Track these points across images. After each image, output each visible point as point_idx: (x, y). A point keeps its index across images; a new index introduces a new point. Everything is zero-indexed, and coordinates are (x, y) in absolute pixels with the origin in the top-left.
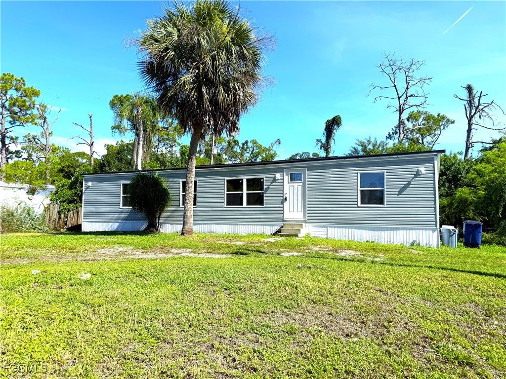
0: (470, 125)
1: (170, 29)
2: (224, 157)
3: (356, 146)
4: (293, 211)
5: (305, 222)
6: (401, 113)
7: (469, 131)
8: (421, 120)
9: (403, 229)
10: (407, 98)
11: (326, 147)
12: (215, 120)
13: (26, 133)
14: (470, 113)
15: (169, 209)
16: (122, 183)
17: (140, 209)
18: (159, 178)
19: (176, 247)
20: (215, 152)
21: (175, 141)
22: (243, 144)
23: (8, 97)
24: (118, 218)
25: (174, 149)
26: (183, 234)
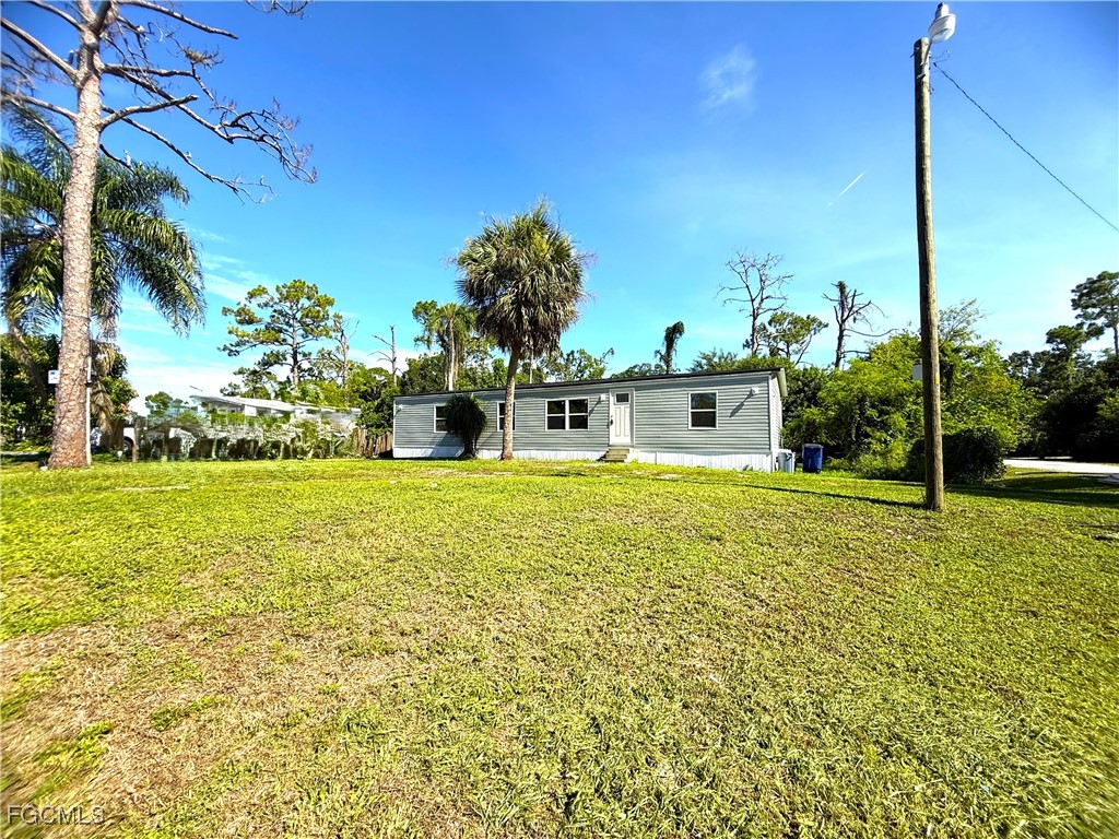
0: (841, 331)
1: (489, 250)
2: (545, 370)
3: (699, 359)
4: (619, 435)
5: (632, 446)
6: (755, 319)
7: (841, 338)
8: (786, 324)
9: (735, 453)
10: (762, 300)
11: (667, 358)
12: (535, 341)
13: (320, 348)
14: (842, 316)
15: (485, 434)
16: (435, 405)
17: (456, 433)
18: (475, 400)
19: (498, 470)
20: (534, 366)
21: (486, 353)
22: (569, 355)
23: (299, 306)
24: (432, 443)
25: (486, 362)
26: (502, 459)
